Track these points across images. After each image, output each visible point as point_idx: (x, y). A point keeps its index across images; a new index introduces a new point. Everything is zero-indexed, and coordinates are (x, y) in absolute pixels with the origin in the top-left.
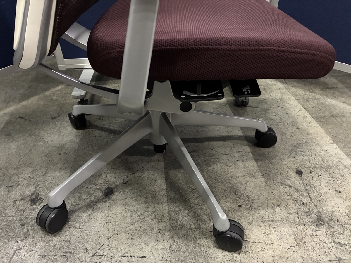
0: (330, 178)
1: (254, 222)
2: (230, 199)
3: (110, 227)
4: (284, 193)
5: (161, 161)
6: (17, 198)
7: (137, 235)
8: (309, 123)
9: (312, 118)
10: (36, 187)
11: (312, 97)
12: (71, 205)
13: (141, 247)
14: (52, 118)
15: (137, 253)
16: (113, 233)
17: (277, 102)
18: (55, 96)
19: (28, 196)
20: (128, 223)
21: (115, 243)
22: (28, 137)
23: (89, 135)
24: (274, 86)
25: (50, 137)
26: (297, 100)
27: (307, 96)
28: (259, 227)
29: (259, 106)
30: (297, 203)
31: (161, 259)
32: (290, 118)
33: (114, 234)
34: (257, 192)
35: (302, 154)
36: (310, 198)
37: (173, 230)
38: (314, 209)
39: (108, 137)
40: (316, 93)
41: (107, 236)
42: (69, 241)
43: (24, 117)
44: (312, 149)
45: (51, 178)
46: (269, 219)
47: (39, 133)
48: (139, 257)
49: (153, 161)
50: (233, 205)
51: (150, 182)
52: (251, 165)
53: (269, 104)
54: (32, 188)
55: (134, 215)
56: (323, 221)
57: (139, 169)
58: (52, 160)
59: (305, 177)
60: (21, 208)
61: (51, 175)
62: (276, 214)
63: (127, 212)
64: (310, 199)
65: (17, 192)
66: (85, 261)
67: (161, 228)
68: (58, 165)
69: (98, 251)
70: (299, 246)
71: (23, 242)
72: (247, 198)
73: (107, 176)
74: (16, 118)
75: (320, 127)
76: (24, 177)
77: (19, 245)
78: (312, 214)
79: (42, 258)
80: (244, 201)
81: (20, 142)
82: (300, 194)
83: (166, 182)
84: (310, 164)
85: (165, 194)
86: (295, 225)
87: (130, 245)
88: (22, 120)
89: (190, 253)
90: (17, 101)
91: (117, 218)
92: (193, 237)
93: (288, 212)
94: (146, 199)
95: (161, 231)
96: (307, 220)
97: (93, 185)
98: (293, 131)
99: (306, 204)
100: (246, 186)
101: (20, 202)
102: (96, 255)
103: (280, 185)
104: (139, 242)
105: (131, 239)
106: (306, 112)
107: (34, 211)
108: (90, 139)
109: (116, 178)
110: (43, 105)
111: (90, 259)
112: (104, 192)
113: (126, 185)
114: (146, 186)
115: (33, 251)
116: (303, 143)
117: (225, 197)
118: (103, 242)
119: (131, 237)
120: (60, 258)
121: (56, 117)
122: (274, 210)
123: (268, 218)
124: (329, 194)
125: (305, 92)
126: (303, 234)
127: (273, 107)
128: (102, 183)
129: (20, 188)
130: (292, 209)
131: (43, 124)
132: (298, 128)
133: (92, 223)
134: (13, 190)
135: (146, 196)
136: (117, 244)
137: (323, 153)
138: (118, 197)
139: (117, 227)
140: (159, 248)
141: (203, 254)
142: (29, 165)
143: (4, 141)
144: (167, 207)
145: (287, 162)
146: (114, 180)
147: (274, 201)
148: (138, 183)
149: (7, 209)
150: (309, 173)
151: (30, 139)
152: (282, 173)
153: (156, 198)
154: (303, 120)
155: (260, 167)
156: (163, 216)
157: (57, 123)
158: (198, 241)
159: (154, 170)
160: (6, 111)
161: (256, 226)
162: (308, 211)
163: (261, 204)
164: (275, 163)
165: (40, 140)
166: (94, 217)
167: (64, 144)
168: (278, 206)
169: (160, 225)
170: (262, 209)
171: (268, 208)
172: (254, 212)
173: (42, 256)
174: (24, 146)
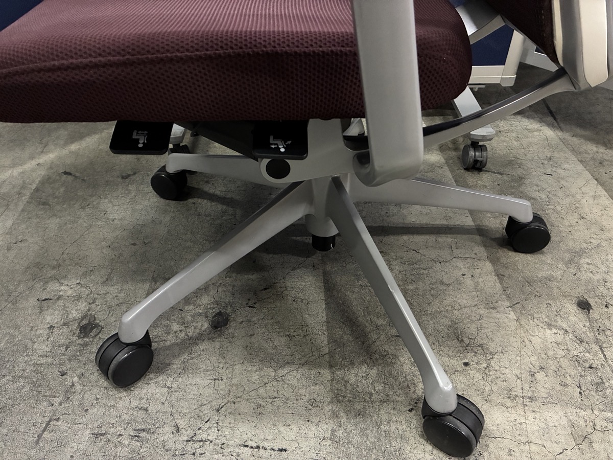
1: (494, 397)
2: (447, 348)
3: (222, 388)
4: (554, 344)
5: (318, 268)
6: (56, 323)
7: (270, 407)
8: (605, 209)
9: (611, 200)
10: (89, 304)
11: (611, 158)
13: (277, 431)
14: (123, 178)
15: (270, 440)
16: (225, 401)
17: (542, 165)
19: (76, 320)
20: (254, 383)
21: (230, 419)
22: (79, 209)
23: (187, 211)
24: (535, 133)
25: (118, 212)
26: (581, 161)
27: (601, 155)
28: (504, 409)
29: (507, 171)
30: (579, 366)
31: (314, 456)
32: (567, 196)
33: (228, 401)
34: (500, 339)
35: (590, 269)
36: (605, 356)
37: (338, 401)
38: (612, 378)
39: (222, 216)
41: (216, 404)
42: (146, 410)
43: (72, 173)
45: (118, 289)
46: (523, 393)
47: (99, 203)
48: (273, 450)
49: (302, 267)
50: (453, 362)
51: (296, 307)
52: (490, 284)
53: (525, 167)
54: (84, 305)
55: (265, 369)
57: (277, 281)
58: (121, 255)
59: (594, 314)
60: (62, 342)
61: (118, 283)
62: (538, 384)
63: (253, 362)
64: (604, 359)
65: (55, 310)
66: (173, 449)
67: (315, 396)
68: (131, 265)
69: (198, 432)
70: (579, 449)
71: (62, 406)
72: (480, 348)
73: (218, 291)
74: (59, 174)
76: (69, 284)
77: (56, 411)
78: (606, 389)
79: (96, 438)
80: (474, 355)
81: (63, 219)
82: (584, 347)
83: (326, 308)
84: (606, 289)
85: (325, 332)
86: (573, 407)
87: (258, 425)
88: (70, 178)
89: (369, 449)
90: (62, 142)
91: (234, 372)
92: (376, 418)
93: (561, 383)
94: (289, 339)
95: (315, 403)
96: (598, 400)
97: (191, 307)
98: (573, 222)
99: (596, 368)
100: (479, 326)
101: (61, 331)
102: (194, 439)
103: (545, 327)
104: (275, 421)
105: (260, 414)
106: (600, 187)
107: (85, 348)
108: (190, 219)
109: (234, 294)
110: (106, 152)
111: (184, 446)
112: (212, 321)
113: (252, 309)
114: (290, 314)
115: (80, 424)
116: (593, 247)
117: (437, 344)
118: (207, 416)
119: (260, 410)
120: (129, 440)
121: (129, 176)
122: (533, 375)
123: (521, 391)
125: (597, 147)
126: (588, 427)
127: (533, 173)
128: (208, 302)
129: (61, 304)
130: (568, 377)
131: (106, 186)
132: (583, 218)
133: (189, 377)
134: (48, 307)
135: (288, 333)
136: (233, 421)
138: (237, 331)
139: (234, 388)
140: (312, 436)
141: (394, 453)
142: (80, 261)
143: (37, 215)
144: (327, 356)
145: (561, 284)
146: (231, 298)
147: (534, 359)
148: (275, 306)
149: (36, 342)
150: (604, 307)
151: (82, 213)
152: (550, 304)
153: (307, 338)
154: (592, 202)
155: (506, 289)
156: (320, 373)
157: (130, 187)
158: (384, 427)
159: (304, 284)
160: (41, 161)
161: (498, 406)
162: (600, 381)
163: (507, 363)
164: (536, 284)
165: (100, 216)
166: (193, 367)
167: (142, 227)
168: (542, 368)
169: (314, 391)
170: (510, 373)
171: (522, 372)
172: (494, 377)
173: (97, 435)
174: (71, 226)
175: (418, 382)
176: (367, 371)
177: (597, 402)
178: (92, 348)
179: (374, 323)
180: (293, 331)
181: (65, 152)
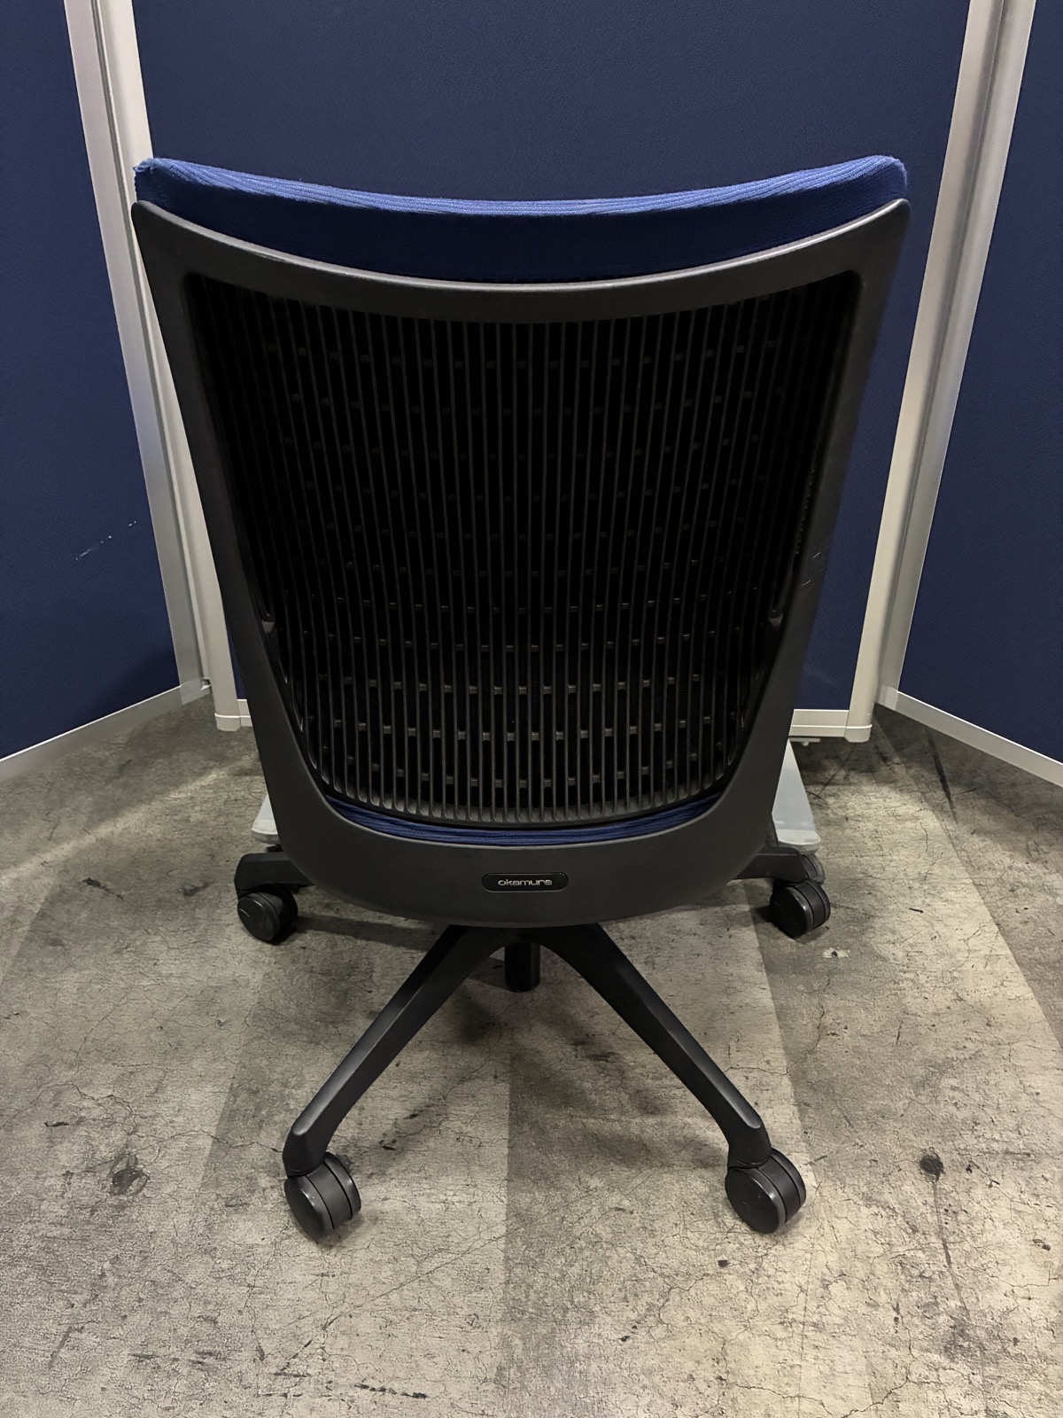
0: (1025, 1197)
1: (758, 1322)
2: (696, 1234)
3: (332, 1290)
4: (870, 1234)
5: (503, 1081)
6: (75, 1167)
7: (406, 1324)
8: (1002, 984)
9: (1017, 965)
10: (128, 1134)
11: (1032, 881)
12: (226, 1206)
13: (413, 1365)
14: (185, 893)
15: (401, 1379)
16: (337, 1311)
17: (908, 892)
18: (197, 808)
19: (106, 1163)
20: (384, 1283)
21: (342, 1342)
22: (111, 955)
23: (292, 963)
24: (909, 824)
25: (177, 962)
26: (978, 886)
27: (1016, 873)
28: (771, 1341)
29: (847, 900)
30: (903, 1273)
31: (467, 1406)
32: (941, 955)
33: (342, 1312)
35: (953, 1098)
36: (948, 1257)
37: (512, 1319)
38: (952, 1295)
39: (349, 975)
40: (1048, 865)
41: (323, 1316)
42: (216, 1323)
43: (101, 882)
44: (992, 1082)
45: (174, 1107)
46: (804, 1316)
47: (144, 944)
48: (407, 1395)
49: (477, 1077)
50: (704, 1259)
51: (461, 1151)
52: (783, 1121)
53: (879, 895)
54: (119, 1136)
55: (403, 1259)
56: (968, 1338)
57: (432, 1102)
58: (179, 1043)
59: (946, 1183)
60: (85, 1200)
61: (174, 1097)
62: (831, 1302)
63: (384, 1247)
64: (946, 1264)
65: (74, 1144)
66: (254, 1385)
67: (478, 1310)
68: (195, 1064)
69: (293, 1361)
70: (877, 1410)
71: (88, 1309)
72: (749, 1236)
74: (80, 883)
75: (1035, 1003)
76: (96, 1097)
77: (77, 1316)
78: (939, 1315)
79: (139, 1361)
80: (738, 1249)
81: (86, 972)
82: (918, 1242)
83: (509, 1154)
84: (973, 1136)
85: (503, 1198)
86: (880, 1342)
87: (385, 1353)
88: (98, 892)
89: (553, 1400)
90: (84, 819)
91: (354, 1263)
92: (569, 1349)
93: (868, 1301)
94: (444, 1208)
95: (476, 1320)
96: (922, 1333)
98: (942, 1007)
99: (930, 1278)
101: (84, 1181)
102: (286, 1371)
103: (861, 1203)
104: (411, 1348)
105: (389, 1335)
106: (1001, 939)
107: (121, 1213)
108: (295, 979)
109: (361, 1124)
110: (159, 840)
111: (271, 1382)
113: (390, 1151)
114: (449, 1165)
115: (114, 1338)
116: (967, 1057)
117: (682, 1226)
119: (389, 1330)
120: (188, 1368)
121: (196, 890)
122: (826, 1287)
123: (803, 1313)
124: (1009, 1251)
125: (1011, 857)
126: (898, 1376)
127: (891, 907)
129: (84, 1133)
130: (882, 1293)
131: (158, 911)
132: (961, 1000)
133: (282, 1270)
134: (64, 1137)
135: (444, 1198)
136: (346, 1346)
137: (1024, 1102)
139: (352, 1290)
140: (466, 1375)
141: (590, 1409)
142: (113, 1055)
143: (42, 964)
144: (503, 1241)
145: (901, 1125)
146: (357, 1131)
147: (833, 1259)
148: (426, 1148)
149: (44, 1199)
150: (964, 1170)
151: (116, 962)
152: (876, 1161)
153: (474, 1207)
154: (982, 969)
155: (809, 1131)
156: (488, 1269)
157: (199, 913)
158: (581, 1364)
159: (477, 1109)
160: (48, 857)
161: (763, 1337)
162: (932, 1301)
163: (789, 1264)
164: (859, 1122)
165: (146, 970)
166: (290, 1252)
167: (216, 992)
168: (842, 1274)
169: (476, 1300)
170: (790, 1282)
171: (810, 1280)
172: (764, 1287)
173: (140, 1358)
174: (99, 987)
175: (643, 1292)
176: (564, 1268)
177: (921, 1337)
178: (133, 1212)
179: (585, 1185)
180: (452, 1193)
181: (89, 839)
